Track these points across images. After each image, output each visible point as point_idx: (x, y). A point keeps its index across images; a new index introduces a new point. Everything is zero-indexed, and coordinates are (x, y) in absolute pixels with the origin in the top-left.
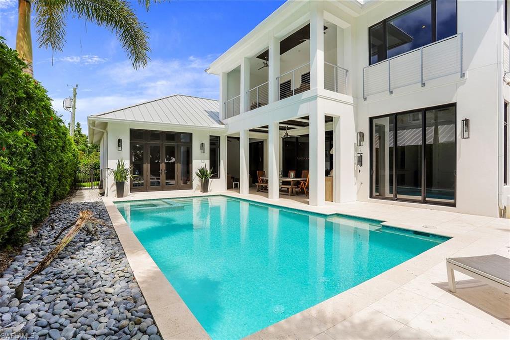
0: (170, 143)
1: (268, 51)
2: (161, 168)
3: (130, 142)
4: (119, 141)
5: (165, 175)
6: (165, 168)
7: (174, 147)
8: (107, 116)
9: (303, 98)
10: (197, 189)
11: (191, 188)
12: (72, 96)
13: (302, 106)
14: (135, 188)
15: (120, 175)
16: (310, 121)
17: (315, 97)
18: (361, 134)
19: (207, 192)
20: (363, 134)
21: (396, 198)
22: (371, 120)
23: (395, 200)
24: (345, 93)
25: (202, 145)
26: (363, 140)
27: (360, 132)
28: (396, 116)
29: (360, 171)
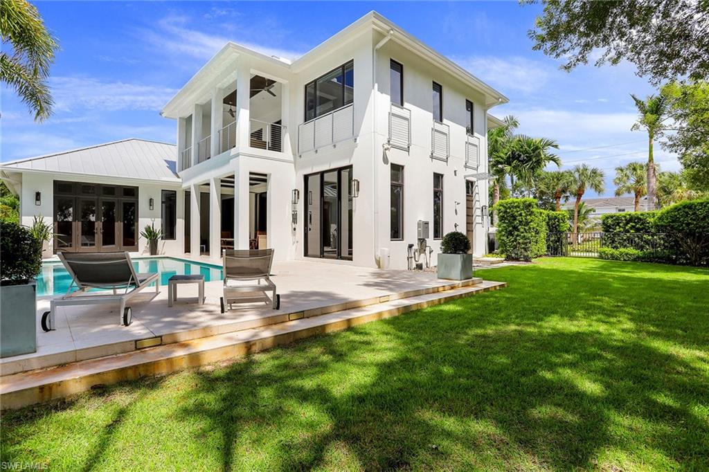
0: (109, 198)
1: (235, 93)
2: (96, 227)
3: (54, 196)
4: (38, 194)
5: (102, 235)
6: (101, 227)
7: (114, 203)
8: (20, 166)
9: (231, 154)
10: (145, 251)
11: (136, 250)
13: (231, 161)
14: (59, 248)
16: (235, 180)
17: (237, 155)
18: (296, 192)
19: (155, 254)
20: (298, 192)
21: (322, 255)
22: (306, 177)
23: (321, 257)
24: (279, 150)
25: (151, 200)
26: (298, 198)
27: (295, 190)
28: (322, 174)
29: (295, 229)
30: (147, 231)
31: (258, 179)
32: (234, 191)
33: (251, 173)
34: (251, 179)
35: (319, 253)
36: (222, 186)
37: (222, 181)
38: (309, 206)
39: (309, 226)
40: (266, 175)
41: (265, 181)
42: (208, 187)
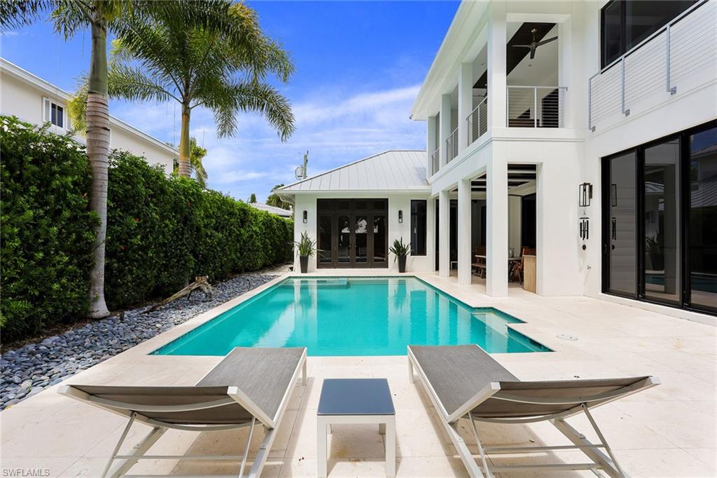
3: (318, 215)
4: (305, 213)
5: (356, 251)
6: (355, 241)
9: (483, 142)
11: (386, 266)
12: (303, 163)
14: (321, 264)
15: (306, 248)
16: (488, 180)
17: (490, 141)
18: (587, 188)
19: (404, 272)
20: (591, 187)
21: (641, 294)
22: (606, 162)
23: (638, 299)
24: (556, 125)
25: (400, 213)
26: (591, 197)
27: (585, 184)
28: (640, 150)
29: (584, 247)
30: (395, 246)
31: (522, 174)
32: (486, 195)
33: (511, 167)
34: (510, 176)
35: (634, 291)
36: (473, 190)
37: (473, 183)
38: (612, 209)
39: (613, 242)
40: (533, 167)
41: (533, 177)
42: (455, 192)
